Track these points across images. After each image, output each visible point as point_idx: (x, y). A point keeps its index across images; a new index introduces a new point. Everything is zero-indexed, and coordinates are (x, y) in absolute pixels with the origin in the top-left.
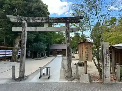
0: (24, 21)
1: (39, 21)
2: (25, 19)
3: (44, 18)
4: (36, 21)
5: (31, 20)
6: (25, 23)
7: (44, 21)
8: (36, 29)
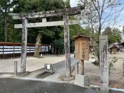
0: (24, 18)
1: (37, 16)
2: (24, 16)
3: (41, 13)
4: (34, 16)
5: (30, 16)
6: (24, 20)
7: (42, 16)
8: (35, 25)
